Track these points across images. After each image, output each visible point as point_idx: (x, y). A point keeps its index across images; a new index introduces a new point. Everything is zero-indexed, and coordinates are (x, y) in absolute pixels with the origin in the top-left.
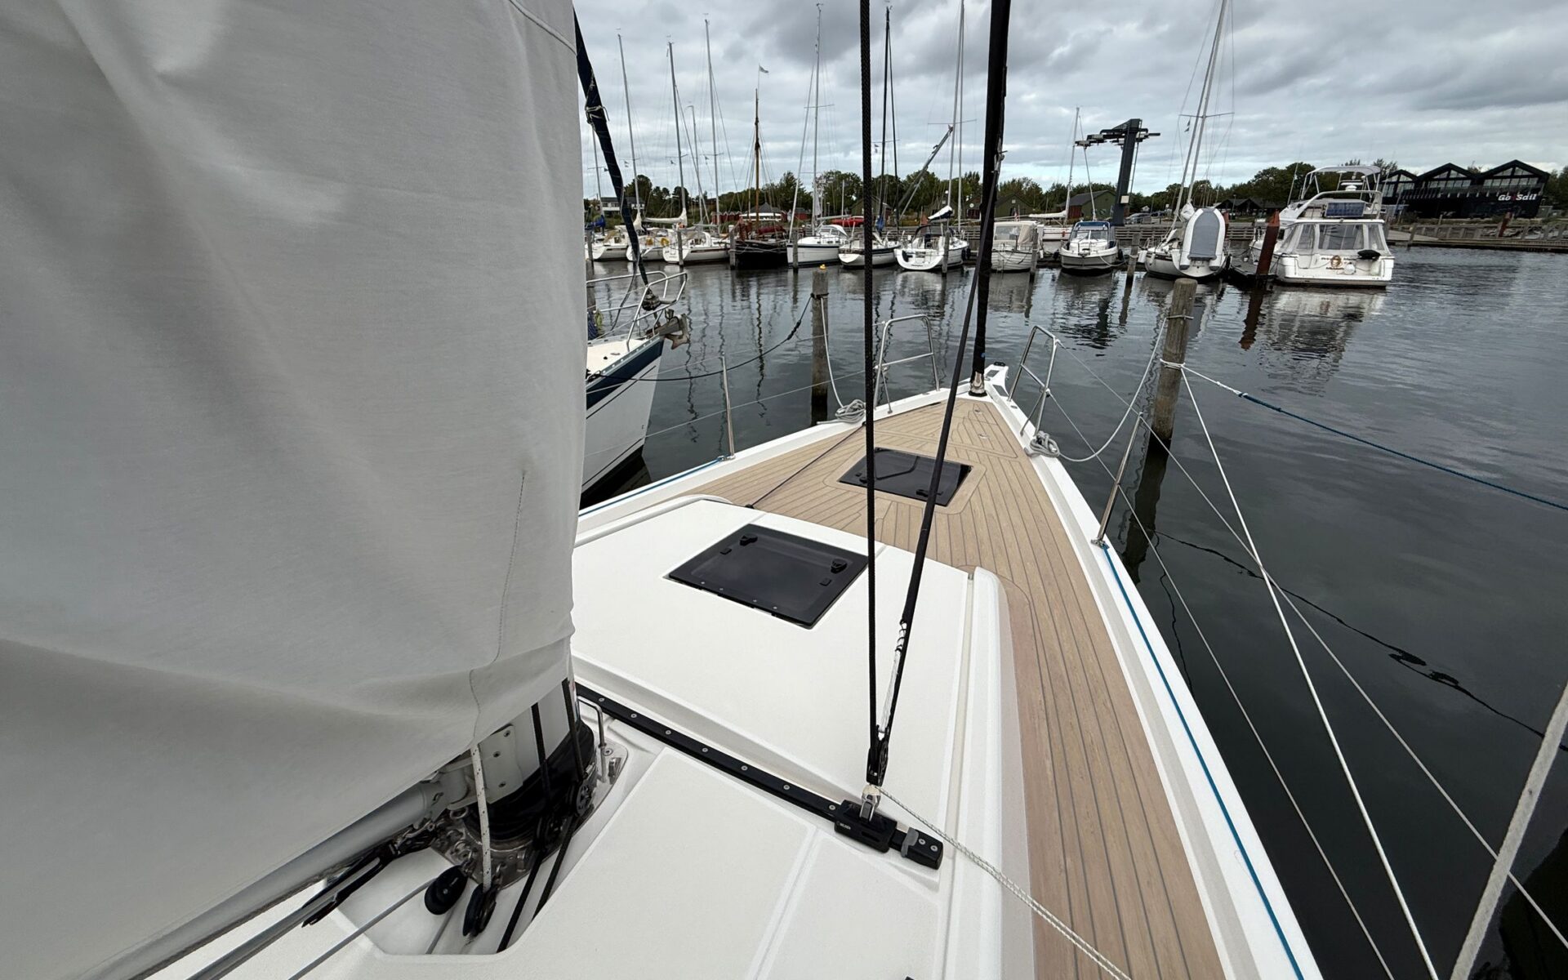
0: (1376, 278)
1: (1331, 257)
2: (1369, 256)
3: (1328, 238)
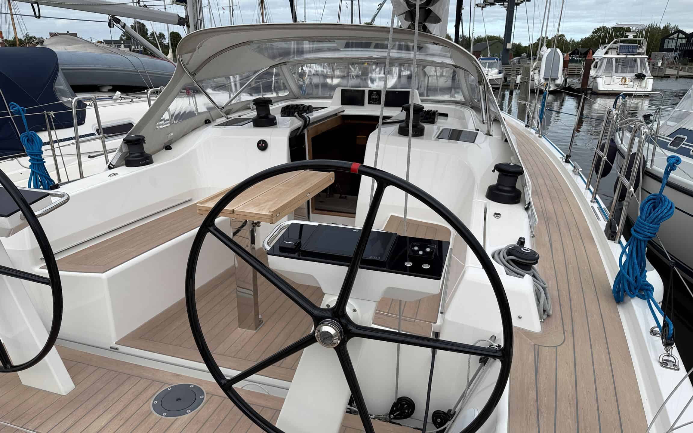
0: (643, 90)
1: (621, 78)
2: (640, 77)
3: (620, 66)
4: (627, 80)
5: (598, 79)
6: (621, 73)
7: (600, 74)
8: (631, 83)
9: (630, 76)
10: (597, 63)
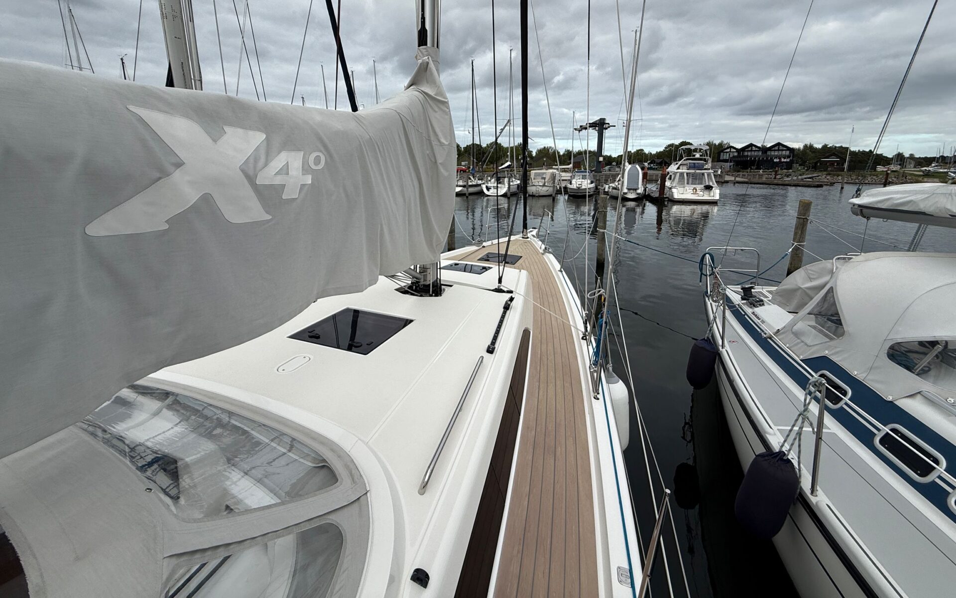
0: (712, 198)
1: (693, 188)
2: (709, 188)
3: (690, 179)
4: (698, 190)
5: (673, 189)
6: (692, 184)
7: (674, 185)
8: (701, 193)
9: (699, 187)
10: (671, 176)
